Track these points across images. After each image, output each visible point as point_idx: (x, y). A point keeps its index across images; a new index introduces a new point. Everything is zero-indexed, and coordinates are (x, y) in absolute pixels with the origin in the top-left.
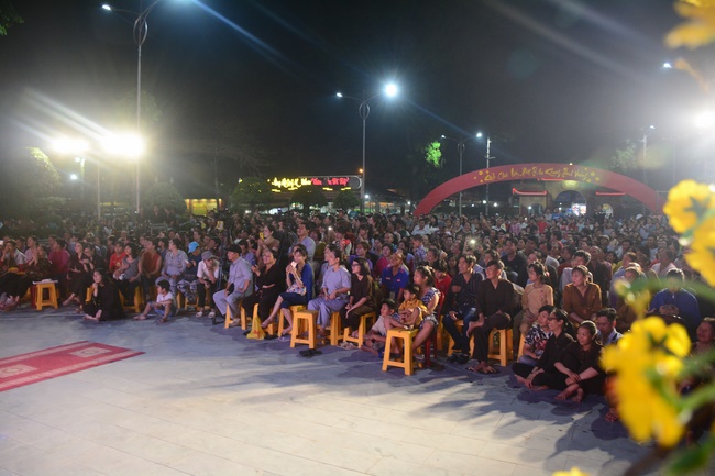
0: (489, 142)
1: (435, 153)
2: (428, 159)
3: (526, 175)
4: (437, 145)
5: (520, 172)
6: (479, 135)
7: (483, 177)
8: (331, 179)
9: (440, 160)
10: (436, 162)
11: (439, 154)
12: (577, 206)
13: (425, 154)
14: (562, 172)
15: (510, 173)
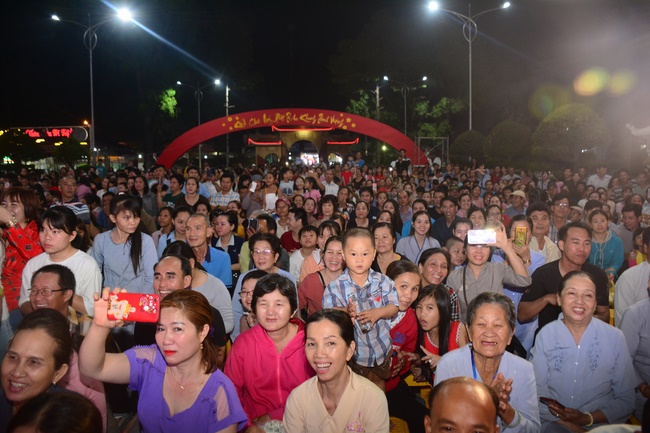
0: (228, 89)
1: (170, 101)
2: (163, 108)
3: (279, 121)
4: (172, 92)
5: (273, 118)
6: (217, 82)
7: (232, 124)
8: (50, 130)
9: (176, 107)
10: (172, 111)
11: (175, 102)
12: (306, 155)
13: (159, 102)
14: (317, 117)
15: (262, 119)
